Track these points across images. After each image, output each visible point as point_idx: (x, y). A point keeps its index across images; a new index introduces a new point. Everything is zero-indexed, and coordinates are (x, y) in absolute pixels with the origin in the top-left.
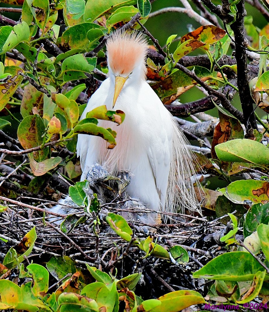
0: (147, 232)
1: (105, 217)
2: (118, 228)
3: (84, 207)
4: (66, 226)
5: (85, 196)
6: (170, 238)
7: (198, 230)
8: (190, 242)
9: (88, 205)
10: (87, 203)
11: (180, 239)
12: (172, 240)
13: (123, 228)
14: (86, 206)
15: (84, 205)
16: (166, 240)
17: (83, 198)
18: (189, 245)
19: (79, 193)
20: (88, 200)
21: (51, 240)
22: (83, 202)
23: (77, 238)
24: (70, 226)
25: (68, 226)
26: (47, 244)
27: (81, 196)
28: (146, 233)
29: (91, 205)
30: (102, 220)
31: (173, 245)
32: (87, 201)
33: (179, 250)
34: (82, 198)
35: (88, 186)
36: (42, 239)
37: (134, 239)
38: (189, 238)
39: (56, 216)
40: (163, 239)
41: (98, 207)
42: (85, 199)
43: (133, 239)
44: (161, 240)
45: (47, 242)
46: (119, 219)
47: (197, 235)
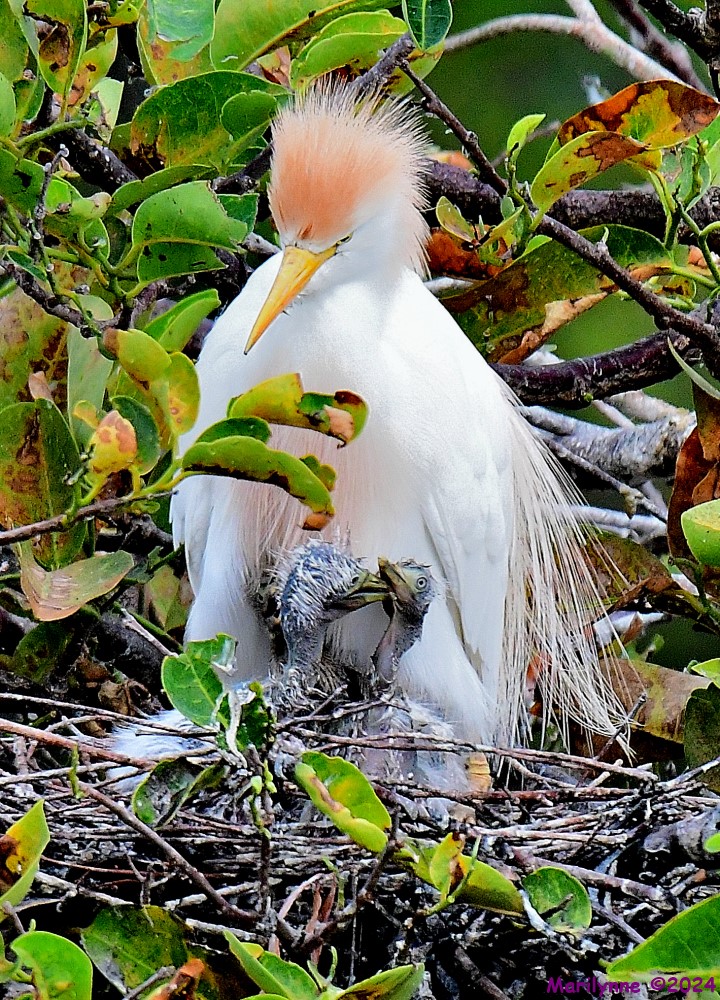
0: (440, 820)
1: (293, 765)
2: (338, 805)
3: (217, 729)
4: (154, 800)
5: (221, 691)
6: (522, 841)
7: (623, 813)
8: (596, 854)
9: (229, 723)
10: (228, 717)
11: (558, 845)
12: (532, 847)
13: (357, 804)
14: (222, 728)
15: (218, 724)
16: (508, 849)
17: (214, 700)
18: (592, 864)
19: (197, 680)
20: (231, 706)
21: (97, 848)
22: (214, 714)
23: (193, 841)
24: (167, 800)
25: (160, 797)
26: (85, 864)
27: (205, 691)
28: (439, 824)
29: (241, 722)
30: (282, 776)
31: (534, 865)
32: (225, 711)
33: (556, 883)
34: (208, 696)
35: (229, 655)
36: (67, 845)
37: (397, 845)
38: (590, 839)
39: (114, 764)
40: (500, 843)
41: (268, 730)
42: (219, 702)
43: (393, 843)
44: (491, 849)
45: (85, 855)
46: (342, 775)
47: (620, 831)
